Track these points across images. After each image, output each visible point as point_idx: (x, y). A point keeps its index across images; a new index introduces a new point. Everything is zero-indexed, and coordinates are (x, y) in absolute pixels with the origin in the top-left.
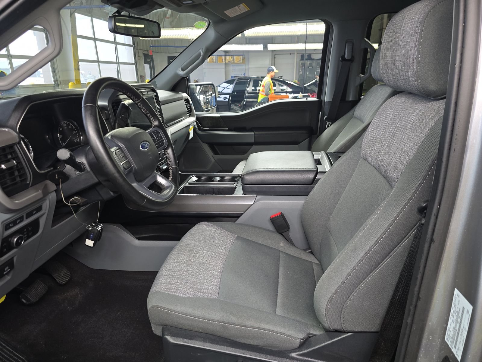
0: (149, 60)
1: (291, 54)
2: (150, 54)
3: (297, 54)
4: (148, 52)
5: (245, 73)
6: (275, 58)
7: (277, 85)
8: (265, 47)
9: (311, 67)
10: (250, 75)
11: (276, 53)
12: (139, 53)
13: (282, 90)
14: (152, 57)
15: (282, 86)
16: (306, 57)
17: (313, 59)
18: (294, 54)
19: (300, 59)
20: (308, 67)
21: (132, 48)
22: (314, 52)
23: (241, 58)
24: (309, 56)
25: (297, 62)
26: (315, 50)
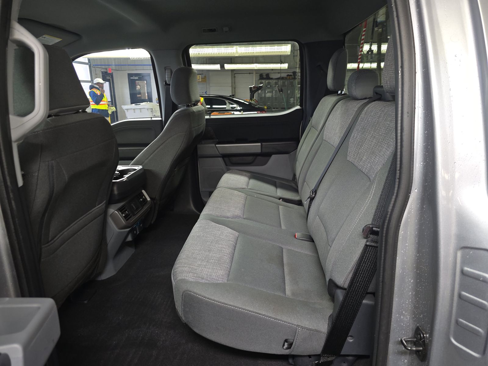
0: (108, 78)
1: (250, 73)
2: (108, 72)
3: (256, 73)
4: (107, 70)
5: (206, 92)
6: (235, 77)
7: (228, 104)
8: (222, 67)
9: (270, 86)
10: (211, 94)
11: (236, 73)
12: (96, 71)
13: (232, 107)
14: (112, 75)
15: (232, 104)
16: (265, 77)
17: (272, 79)
18: (253, 73)
19: (259, 78)
20: (267, 86)
21: (88, 66)
22: (272, 72)
23: (200, 77)
24: (268, 75)
25: (255, 81)
26: (272, 70)
